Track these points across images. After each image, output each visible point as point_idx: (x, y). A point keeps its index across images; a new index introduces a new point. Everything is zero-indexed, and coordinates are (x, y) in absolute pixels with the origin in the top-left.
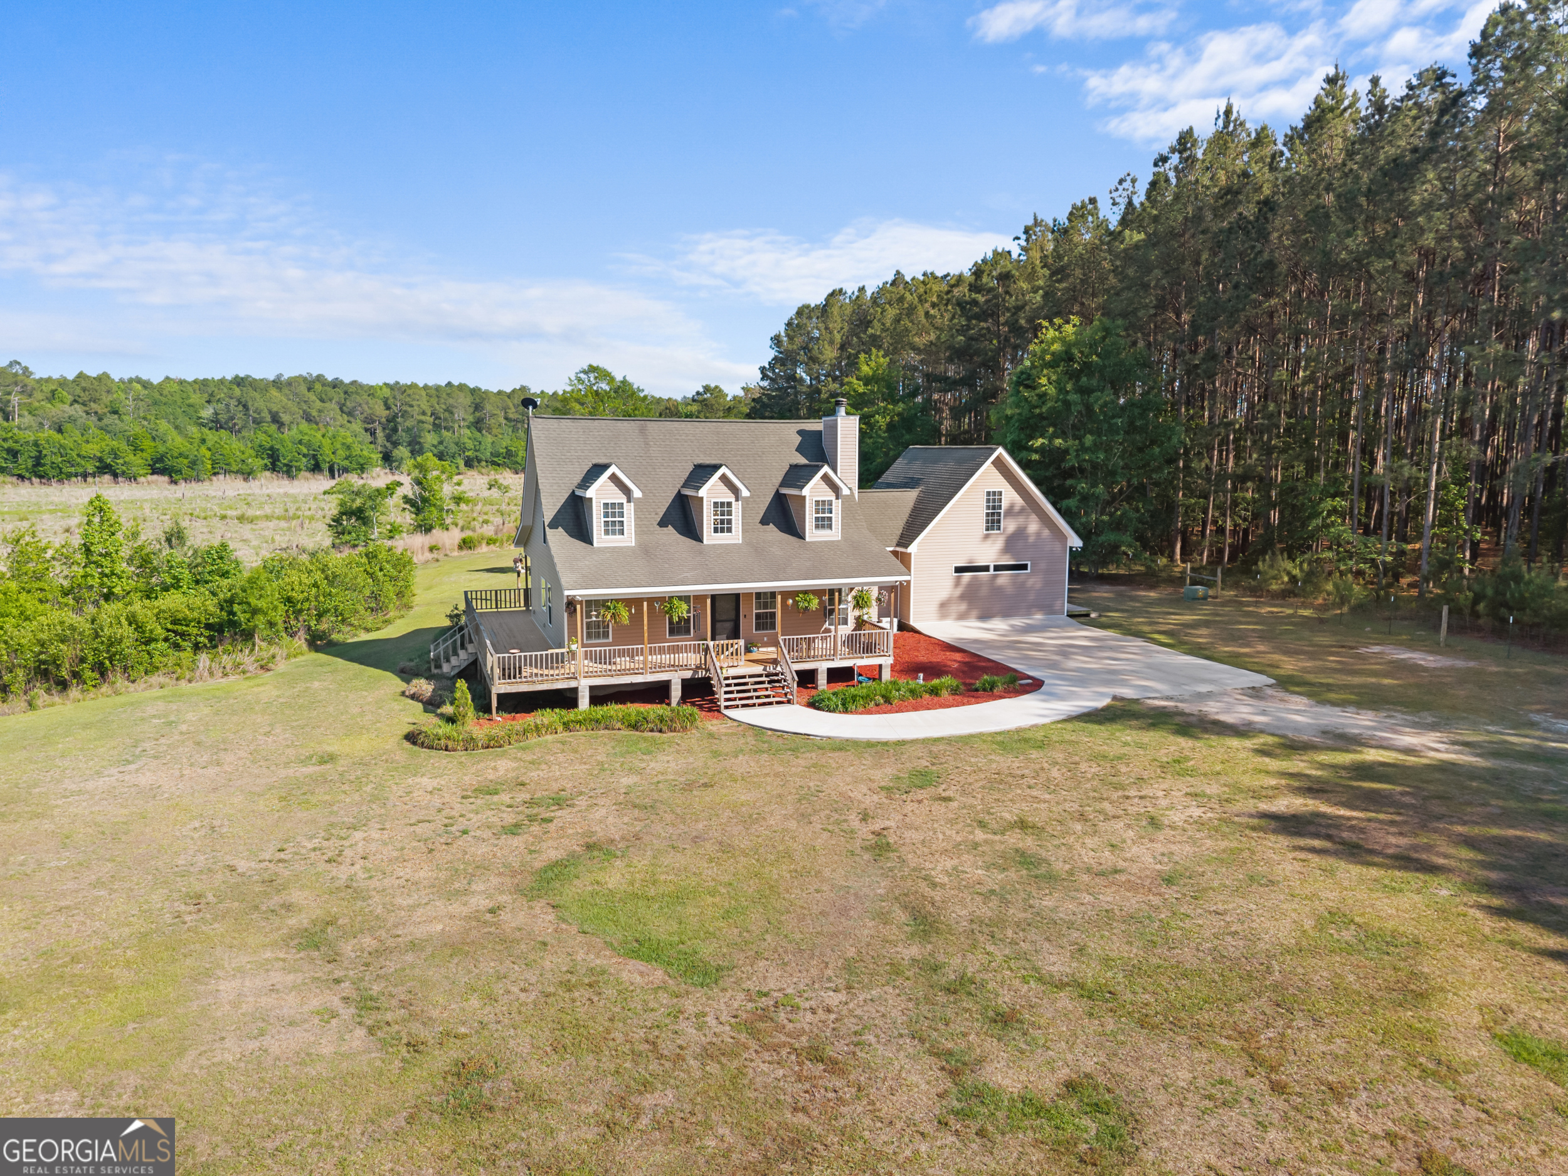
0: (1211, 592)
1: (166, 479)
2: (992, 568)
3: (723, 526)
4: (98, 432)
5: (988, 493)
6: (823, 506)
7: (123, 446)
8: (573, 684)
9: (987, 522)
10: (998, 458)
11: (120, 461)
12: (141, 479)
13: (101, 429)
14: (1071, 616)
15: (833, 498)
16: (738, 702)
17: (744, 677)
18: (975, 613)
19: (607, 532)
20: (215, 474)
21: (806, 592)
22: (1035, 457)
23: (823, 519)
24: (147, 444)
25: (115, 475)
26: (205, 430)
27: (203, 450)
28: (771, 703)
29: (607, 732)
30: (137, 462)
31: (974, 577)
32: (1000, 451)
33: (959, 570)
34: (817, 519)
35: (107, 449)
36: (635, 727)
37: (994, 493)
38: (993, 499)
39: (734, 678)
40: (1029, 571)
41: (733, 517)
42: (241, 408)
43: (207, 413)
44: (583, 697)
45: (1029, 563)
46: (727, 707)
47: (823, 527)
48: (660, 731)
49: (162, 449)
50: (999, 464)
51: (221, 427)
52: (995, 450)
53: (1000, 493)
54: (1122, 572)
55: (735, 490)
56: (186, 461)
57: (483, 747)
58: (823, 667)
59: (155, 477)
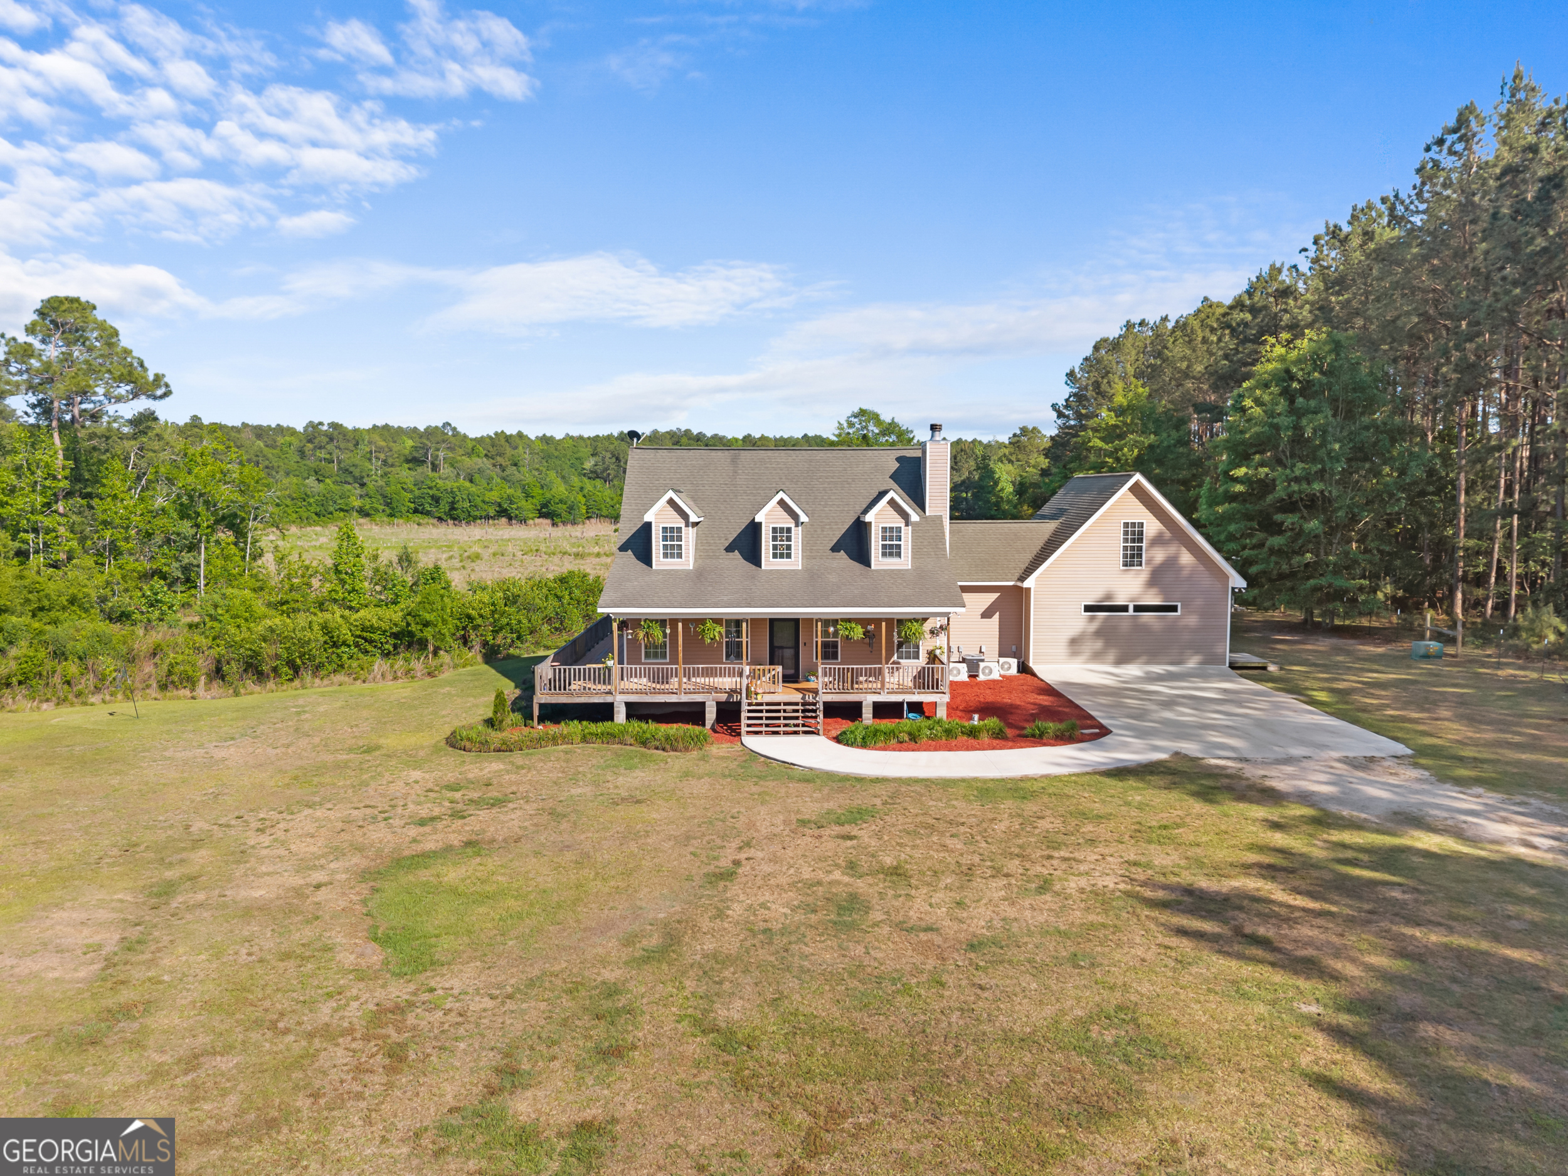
0: (1450, 650)
1: (548, 521)
2: (1131, 608)
3: (782, 552)
4: (499, 480)
5: (1126, 525)
6: (890, 533)
7: (519, 493)
8: (609, 699)
9: (1125, 556)
10: (1137, 484)
11: (514, 506)
12: (531, 522)
13: (503, 478)
14: (1233, 666)
15: (902, 525)
16: (764, 729)
17: (779, 704)
18: (1111, 656)
19: (665, 555)
20: (588, 518)
21: (849, 620)
22: (1239, 488)
23: (891, 546)
24: (537, 491)
25: (510, 518)
26: (585, 480)
27: (580, 497)
28: (796, 733)
29: (619, 746)
30: (527, 506)
31: (1107, 618)
32: (1138, 477)
33: (1088, 608)
34: (884, 546)
35: (505, 496)
36: (644, 743)
37: (1133, 524)
38: (1134, 533)
39: (768, 704)
40: (1179, 613)
41: (792, 543)
42: (614, 460)
43: (589, 465)
44: (619, 712)
45: (1179, 605)
46: (748, 733)
47: (891, 554)
48: (664, 749)
49: (548, 495)
50: (1137, 490)
51: (598, 477)
52: (1131, 476)
53: (1141, 525)
54: (1377, 624)
55: (794, 516)
56: (565, 507)
57: (494, 751)
58: (868, 700)
59: (541, 520)
